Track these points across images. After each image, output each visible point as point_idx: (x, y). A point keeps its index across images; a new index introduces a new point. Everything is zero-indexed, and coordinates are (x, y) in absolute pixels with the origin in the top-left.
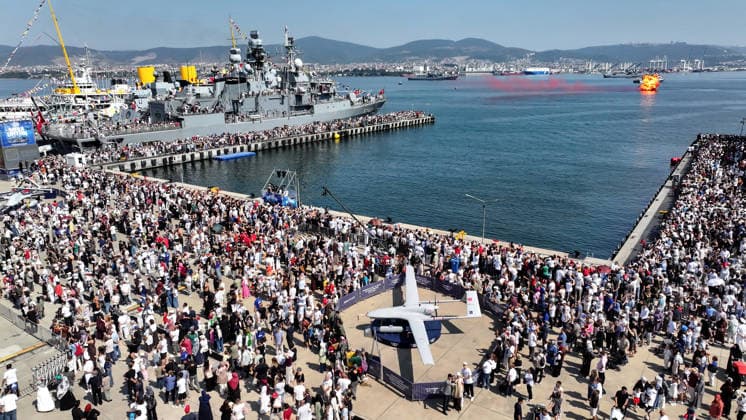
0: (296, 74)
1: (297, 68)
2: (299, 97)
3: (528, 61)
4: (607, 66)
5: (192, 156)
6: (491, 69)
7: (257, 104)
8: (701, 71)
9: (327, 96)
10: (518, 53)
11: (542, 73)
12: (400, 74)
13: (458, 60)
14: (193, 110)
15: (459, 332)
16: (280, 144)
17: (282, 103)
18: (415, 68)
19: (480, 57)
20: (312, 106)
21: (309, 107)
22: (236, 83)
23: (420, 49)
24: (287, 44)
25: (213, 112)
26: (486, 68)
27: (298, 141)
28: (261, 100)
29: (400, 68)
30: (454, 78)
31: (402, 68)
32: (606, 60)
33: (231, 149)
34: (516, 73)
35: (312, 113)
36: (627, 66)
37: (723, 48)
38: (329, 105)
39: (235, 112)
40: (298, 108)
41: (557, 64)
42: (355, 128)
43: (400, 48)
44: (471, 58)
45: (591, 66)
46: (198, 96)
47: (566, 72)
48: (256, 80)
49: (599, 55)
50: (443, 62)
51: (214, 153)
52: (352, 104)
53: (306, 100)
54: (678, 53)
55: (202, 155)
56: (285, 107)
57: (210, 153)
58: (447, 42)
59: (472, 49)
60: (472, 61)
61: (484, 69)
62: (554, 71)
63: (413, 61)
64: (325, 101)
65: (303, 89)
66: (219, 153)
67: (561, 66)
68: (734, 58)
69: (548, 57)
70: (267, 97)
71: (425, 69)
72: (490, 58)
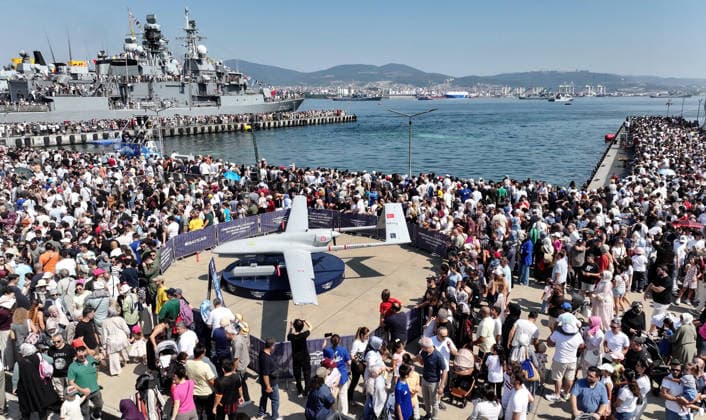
0: (200, 62)
1: (200, 55)
2: (202, 86)
3: (448, 85)
4: (521, 91)
5: (59, 139)
6: (414, 92)
7: (151, 90)
8: (603, 96)
9: (236, 88)
10: (439, 79)
11: (461, 96)
12: (325, 97)
13: (382, 85)
14: (65, 91)
15: (380, 275)
16: (176, 132)
17: (182, 92)
18: (340, 91)
19: (402, 81)
20: (218, 97)
21: (215, 99)
22: (124, 64)
23: (344, 73)
24: (188, 27)
25: (93, 95)
26: (409, 91)
27: (199, 130)
28: (156, 86)
29: (325, 91)
30: (378, 99)
31: (326, 91)
32: (520, 85)
33: (112, 134)
34: (437, 97)
35: (219, 105)
36: (539, 90)
37: (620, 76)
38: (238, 97)
39: (123, 99)
40: (202, 98)
41: (475, 89)
42: (267, 120)
43: (324, 73)
44: (394, 83)
45: (506, 90)
46: (75, 76)
47: (484, 96)
48: (151, 64)
49: (512, 81)
50: (367, 86)
51: (89, 137)
52: (265, 99)
53: (211, 90)
54: (582, 79)
55: (72, 138)
56: (186, 97)
57: (83, 137)
58: (371, 67)
59: (396, 74)
60: (395, 85)
61: (407, 93)
62: (473, 95)
63: (339, 84)
64: (235, 93)
65: (207, 77)
66: (95, 137)
67: (479, 90)
68: (630, 86)
69: (467, 82)
70: (164, 84)
71: (349, 92)
72: (413, 83)
